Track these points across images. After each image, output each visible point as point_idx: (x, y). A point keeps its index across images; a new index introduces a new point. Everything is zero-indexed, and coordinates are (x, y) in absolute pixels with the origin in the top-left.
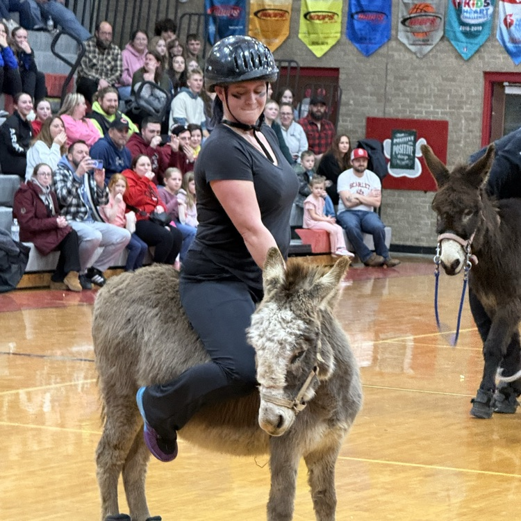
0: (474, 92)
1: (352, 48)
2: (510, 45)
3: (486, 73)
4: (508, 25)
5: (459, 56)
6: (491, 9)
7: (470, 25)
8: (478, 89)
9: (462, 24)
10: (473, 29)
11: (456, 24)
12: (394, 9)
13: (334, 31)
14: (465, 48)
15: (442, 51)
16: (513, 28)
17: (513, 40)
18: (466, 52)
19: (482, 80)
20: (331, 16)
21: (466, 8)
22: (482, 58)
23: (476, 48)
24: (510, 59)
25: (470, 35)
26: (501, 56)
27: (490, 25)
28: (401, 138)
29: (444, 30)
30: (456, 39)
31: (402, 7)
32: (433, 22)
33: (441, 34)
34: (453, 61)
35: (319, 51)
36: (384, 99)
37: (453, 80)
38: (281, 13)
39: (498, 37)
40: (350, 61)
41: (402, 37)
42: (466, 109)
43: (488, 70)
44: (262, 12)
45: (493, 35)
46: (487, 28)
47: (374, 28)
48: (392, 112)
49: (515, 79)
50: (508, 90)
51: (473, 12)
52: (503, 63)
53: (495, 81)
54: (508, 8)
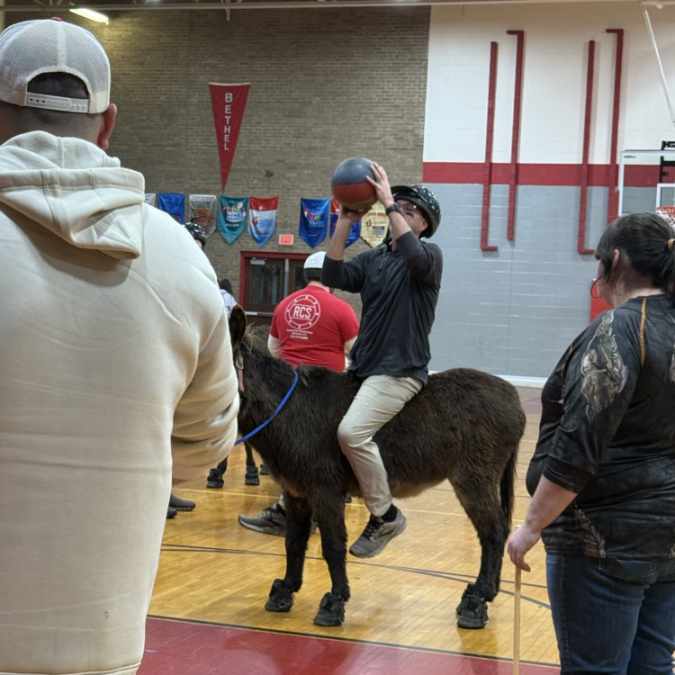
0: (235, 263)
2: (256, 236)
3: (242, 252)
4: (255, 223)
5: (225, 242)
6: (244, 214)
7: (232, 223)
8: (238, 262)
9: (227, 222)
10: (234, 225)
11: (223, 222)
12: (185, 213)
14: (229, 237)
15: (215, 238)
16: (258, 225)
17: (258, 232)
18: (230, 240)
19: (239, 256)
21: (230, 213)
22: (239, 243)
23: (235, 237)
24: (256, 244)
25: (232, 229)
26: (251, 242)
27: (244, 223)
29: (217, 226)
30: (224, 231)
31: (190, 210)
32: (209, 221)
33: (214, 228)
34: (222, 244)
37: (223, 256)
39: (249, 230)
43: (243, 250)
45: (245, 230)
46: (243, 224)
49: (259, 255)
50: (253, 262)
51: (234, 215)
52: (252, 246)
53: (247, 256)
54: (255, 213)
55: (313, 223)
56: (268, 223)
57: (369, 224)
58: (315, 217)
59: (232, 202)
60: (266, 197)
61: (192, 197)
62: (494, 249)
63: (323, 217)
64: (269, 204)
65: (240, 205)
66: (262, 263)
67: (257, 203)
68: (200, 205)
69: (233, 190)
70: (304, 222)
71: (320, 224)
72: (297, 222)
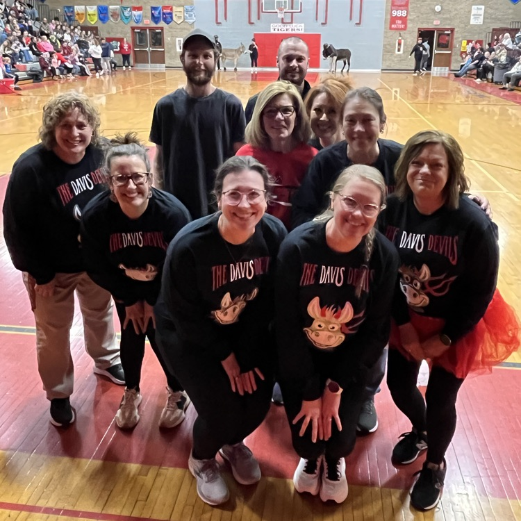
1: (100, 22)
2: (136, 21)
3: (131, 27)
5: (125, 23)
6: (131, 13)
7: (126, 16)
8: (130, 31)
9: (124, 16)
12: (109, 13)
13: (96, 18)
14: (126, 21)
15: (121, 22)
16: (136, 17)
17: (136, 19)
19: (130, 29)
20: (94, 15)
22: (130, 24)
23: (128, 21)
24: (136, 24)
25: (126, 18)
26: (134, 23)
27: (131, 16)
28: (114, 42)
30: (124, 19)
32: (118, 16)
33: (120, 18)
34: (123, 24)
35: (93, 23)
36: (109, 33)
37: (124, 29)
38: (83, 14)
39: (133, 19)
40: (100, 25)
41: (111, 19)
42: (128, 35)
44: (78, 14)
45: (131, 19)
47: (104, 17)
48: (112, 35)
49: (138, 28)
50: (136, 31)
51: (126, 13)
52: (134, 25)
53: (133, 29)
54: (134, 12)
55: (155, 15)
56: (139, 16)
57: (176, 15)
58: (156, 13)
59: (125, 8)
60: (138, 6)
61: (111, 7)
62: (220, 23)
63: (159, 13)
64: (139, 9)
65: (129, 9)
66: (139, 31)
67: (135, 9)
68: (114, 10)
69: (125, 4)
70: (153, 15)
71: (159, 16)
72: (150, 15)
